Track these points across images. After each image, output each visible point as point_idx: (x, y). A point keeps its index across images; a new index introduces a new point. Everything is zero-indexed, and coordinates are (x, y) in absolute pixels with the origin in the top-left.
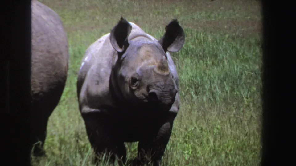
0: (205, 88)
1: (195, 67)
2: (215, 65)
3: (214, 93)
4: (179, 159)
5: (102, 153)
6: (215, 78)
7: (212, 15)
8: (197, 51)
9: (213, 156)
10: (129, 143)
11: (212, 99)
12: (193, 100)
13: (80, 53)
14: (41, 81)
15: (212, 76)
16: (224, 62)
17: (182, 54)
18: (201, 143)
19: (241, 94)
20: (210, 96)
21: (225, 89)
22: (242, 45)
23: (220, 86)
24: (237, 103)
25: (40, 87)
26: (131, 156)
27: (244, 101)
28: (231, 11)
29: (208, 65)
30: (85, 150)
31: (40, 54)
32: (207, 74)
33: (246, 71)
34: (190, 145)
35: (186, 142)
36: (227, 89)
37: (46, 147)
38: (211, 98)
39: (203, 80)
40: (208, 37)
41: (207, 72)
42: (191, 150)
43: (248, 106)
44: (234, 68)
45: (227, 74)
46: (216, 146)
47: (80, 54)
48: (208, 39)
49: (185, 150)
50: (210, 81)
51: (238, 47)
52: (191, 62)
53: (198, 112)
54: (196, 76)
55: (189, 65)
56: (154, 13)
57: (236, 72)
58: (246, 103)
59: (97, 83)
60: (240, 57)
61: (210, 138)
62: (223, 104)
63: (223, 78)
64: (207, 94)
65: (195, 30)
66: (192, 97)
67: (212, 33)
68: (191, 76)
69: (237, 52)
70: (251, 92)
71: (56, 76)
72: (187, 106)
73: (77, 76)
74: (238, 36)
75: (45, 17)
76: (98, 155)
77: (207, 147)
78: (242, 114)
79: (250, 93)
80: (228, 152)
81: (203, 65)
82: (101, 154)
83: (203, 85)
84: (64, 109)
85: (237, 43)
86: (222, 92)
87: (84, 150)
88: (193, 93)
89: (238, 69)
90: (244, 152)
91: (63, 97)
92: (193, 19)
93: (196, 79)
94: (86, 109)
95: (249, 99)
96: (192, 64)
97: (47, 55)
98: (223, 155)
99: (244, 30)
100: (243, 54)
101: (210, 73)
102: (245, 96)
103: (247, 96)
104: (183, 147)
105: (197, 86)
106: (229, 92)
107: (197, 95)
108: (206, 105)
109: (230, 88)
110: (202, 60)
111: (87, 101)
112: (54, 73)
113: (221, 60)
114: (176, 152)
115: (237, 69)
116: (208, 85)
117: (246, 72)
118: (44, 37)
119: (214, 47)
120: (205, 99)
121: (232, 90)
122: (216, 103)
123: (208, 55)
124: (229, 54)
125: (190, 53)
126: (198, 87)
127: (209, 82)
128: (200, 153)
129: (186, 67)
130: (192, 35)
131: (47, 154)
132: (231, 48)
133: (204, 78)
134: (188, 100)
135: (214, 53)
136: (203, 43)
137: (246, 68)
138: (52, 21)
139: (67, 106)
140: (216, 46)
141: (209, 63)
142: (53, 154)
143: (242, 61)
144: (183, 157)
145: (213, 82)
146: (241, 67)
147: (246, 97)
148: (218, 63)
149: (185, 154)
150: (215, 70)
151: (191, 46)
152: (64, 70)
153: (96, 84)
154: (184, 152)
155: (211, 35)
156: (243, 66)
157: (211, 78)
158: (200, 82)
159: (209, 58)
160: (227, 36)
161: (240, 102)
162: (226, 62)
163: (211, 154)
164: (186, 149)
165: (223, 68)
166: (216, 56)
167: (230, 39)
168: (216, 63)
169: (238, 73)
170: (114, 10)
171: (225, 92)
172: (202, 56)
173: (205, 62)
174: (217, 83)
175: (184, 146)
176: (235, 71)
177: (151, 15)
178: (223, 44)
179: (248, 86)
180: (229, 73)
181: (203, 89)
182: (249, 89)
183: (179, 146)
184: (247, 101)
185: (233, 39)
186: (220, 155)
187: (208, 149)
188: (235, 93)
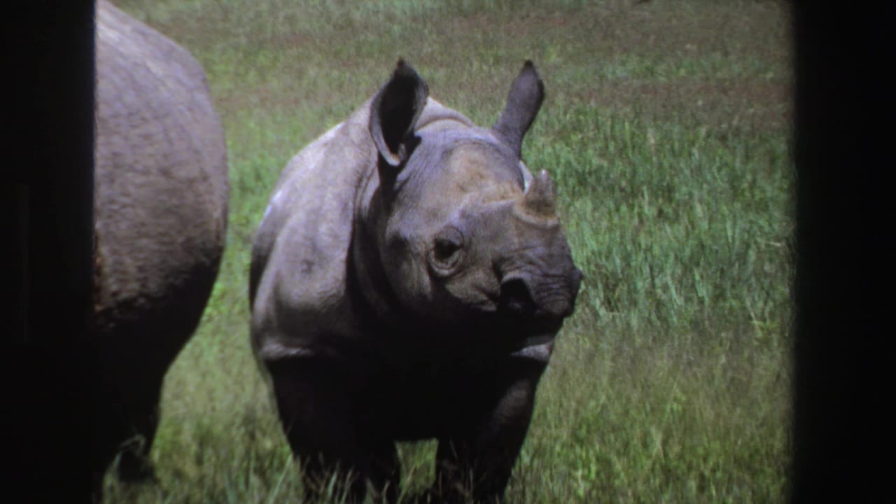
0: (635, 288)
1: (604, 223)
2: (667, 218)
3: (664, 305)
4: (557, 495)
5: (327, 474)
6: (667, 256)
7: (661, 68)
8: (612, 176)
9: (661, 486)
10: (408, 446)
11: (658, 323)
12: (599, 324)
13: (258, 177)
14: (140, 263)
15: (656, 250)
16: (692, 208)
17: (566, 185)
18: (626, 445)
19: (744, 308)
20: (650, 314)
21: (696, 292)
22: (747, 158)
23: (680, 282)
24: (731, 335)
25: (138, 280)
26: (413, 484)
27: (753, 328)
28: (717, 56)
29: (644, 218)
30: (276, 463)
31: (140, 179)
32: (643, 246)
33: (761, 236)
34: (591, 452)
35: (581, 442)
36: (704, 291)
37: (156, 455)
38: (653, 317)
39: (628, 265)
40: (645, 134)
41: (643, 240)
42: (594, 468)
43: (766, 342)
44: (725, 229)
45: (702, 246)
46: (671, 456)
47: (260, 183)
48: (645, 139)
49: (576, 469)
50: (651, 269)
51: (738, 165)
52: (595, 209)
53: (613, 360)
54: (609, 252)
55: (589, 216)
56: (483, 60)
57: (730, 240)
58: (760, 334)
59: (305, 267)
60: (742, 194)
61: (653, 430)
62: (689, 337)
63: (691, 258)
64: (641, 306)
65: (609, 112)
66: (596, 315)
67: (659, 123)
68: (593, 253)
69: (734, 180)
70: (774, 301)
71: (188, 246)
72: (581, 342)
73: (250, 246)
74: (737, 132)
75: (156, 68)
76: (313, 480)
77: (644, 460)
78: (747, 366)
79: (771, 304)
80: (707, 473)
81: (632, 218)
82: (322, 477)
83: (629, 280)
84: (211, 345)
85: (733, 154)
86: (688, 300)
87: (271, 464)
88: (598, 303)
89: (737, 231)
90: (754, 473)
91: (208, 310)
92: (602, 77)
93: (607, 258)
94: (274, 348)
95: (768, 322)
96: (597, 214)
97: (162, 182)
98: (693, 484)
99: (754, 115)
100: (753, 185)
101: (652, 243)
102: (756, 314)
103: (763, 312)
104: (572, 456)
105: (611, 281)
106: (707, 300)
107: (612, 310)
108: (639, 341)
109: (710, 287)
110: (627, 202)
111: (275, 324)
112: (181, 239)
113: (686, 204)
114: (548, 473)
115: (732, 231)
116: (645, 280)
117: (762, 241)
118: (153, 128)
119: (666, 164)
120: (634, 322)
121: (719, 296)
122: (667, 333)
123: (645, 188)
124: (708, 183)
125: (591, 180)
126: (616, 286)
127: (646, 270)
128: (622, 475)
129: (578, 224)
130: (597, 127)
131: (160, 474)
132: (714, 170)
133: (634, 257)
134: (583, 322)
135: (665, 184)
136: (630, 152)
137: (761, 228)
138: (179, 82)
139: (218, 338)
140: (672, 160)
141: (650, 211)
142: (178, 474)
143: (747, 207)
144: (570, 488)
145: (662, 270)
146: (748, 226)
147: (759, 315)
148: (676, 212)
149: (576, 480)
150: (666, 232)
151: (596, 161)
152: (213, 227)
153: (303, 271)
154: (573, 472)
155: (658, 128)
156: (751, 222)
157: (653, 256)
158: (619, 271)
159: (646, 197)
160: (703, 131)
161: (741, 332)
162: (699, 210)
163: (654, 479)
164: (580, 464)
165: (690, 227)
166: (670, 190)
167: (712, 141)
168: (669, 210)
169: (737, 243)
170: (364, 50)
171: (696, 300)
172: (629, 190)
173: (636, 210)
174: (673, 275)
175: (575, 453)
176: (726, 237)
177: (476, 64)
178: (690, 155)
179: (766, 282)
180: (710, 242)
181: (629, 292)
182: (768, 294)
183: (559, 455)
184: (762, 329)
185: (723, 138)
186: (684, 484)
187: (648, 464)
188: (727, 305)
